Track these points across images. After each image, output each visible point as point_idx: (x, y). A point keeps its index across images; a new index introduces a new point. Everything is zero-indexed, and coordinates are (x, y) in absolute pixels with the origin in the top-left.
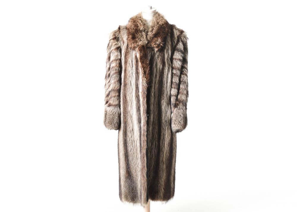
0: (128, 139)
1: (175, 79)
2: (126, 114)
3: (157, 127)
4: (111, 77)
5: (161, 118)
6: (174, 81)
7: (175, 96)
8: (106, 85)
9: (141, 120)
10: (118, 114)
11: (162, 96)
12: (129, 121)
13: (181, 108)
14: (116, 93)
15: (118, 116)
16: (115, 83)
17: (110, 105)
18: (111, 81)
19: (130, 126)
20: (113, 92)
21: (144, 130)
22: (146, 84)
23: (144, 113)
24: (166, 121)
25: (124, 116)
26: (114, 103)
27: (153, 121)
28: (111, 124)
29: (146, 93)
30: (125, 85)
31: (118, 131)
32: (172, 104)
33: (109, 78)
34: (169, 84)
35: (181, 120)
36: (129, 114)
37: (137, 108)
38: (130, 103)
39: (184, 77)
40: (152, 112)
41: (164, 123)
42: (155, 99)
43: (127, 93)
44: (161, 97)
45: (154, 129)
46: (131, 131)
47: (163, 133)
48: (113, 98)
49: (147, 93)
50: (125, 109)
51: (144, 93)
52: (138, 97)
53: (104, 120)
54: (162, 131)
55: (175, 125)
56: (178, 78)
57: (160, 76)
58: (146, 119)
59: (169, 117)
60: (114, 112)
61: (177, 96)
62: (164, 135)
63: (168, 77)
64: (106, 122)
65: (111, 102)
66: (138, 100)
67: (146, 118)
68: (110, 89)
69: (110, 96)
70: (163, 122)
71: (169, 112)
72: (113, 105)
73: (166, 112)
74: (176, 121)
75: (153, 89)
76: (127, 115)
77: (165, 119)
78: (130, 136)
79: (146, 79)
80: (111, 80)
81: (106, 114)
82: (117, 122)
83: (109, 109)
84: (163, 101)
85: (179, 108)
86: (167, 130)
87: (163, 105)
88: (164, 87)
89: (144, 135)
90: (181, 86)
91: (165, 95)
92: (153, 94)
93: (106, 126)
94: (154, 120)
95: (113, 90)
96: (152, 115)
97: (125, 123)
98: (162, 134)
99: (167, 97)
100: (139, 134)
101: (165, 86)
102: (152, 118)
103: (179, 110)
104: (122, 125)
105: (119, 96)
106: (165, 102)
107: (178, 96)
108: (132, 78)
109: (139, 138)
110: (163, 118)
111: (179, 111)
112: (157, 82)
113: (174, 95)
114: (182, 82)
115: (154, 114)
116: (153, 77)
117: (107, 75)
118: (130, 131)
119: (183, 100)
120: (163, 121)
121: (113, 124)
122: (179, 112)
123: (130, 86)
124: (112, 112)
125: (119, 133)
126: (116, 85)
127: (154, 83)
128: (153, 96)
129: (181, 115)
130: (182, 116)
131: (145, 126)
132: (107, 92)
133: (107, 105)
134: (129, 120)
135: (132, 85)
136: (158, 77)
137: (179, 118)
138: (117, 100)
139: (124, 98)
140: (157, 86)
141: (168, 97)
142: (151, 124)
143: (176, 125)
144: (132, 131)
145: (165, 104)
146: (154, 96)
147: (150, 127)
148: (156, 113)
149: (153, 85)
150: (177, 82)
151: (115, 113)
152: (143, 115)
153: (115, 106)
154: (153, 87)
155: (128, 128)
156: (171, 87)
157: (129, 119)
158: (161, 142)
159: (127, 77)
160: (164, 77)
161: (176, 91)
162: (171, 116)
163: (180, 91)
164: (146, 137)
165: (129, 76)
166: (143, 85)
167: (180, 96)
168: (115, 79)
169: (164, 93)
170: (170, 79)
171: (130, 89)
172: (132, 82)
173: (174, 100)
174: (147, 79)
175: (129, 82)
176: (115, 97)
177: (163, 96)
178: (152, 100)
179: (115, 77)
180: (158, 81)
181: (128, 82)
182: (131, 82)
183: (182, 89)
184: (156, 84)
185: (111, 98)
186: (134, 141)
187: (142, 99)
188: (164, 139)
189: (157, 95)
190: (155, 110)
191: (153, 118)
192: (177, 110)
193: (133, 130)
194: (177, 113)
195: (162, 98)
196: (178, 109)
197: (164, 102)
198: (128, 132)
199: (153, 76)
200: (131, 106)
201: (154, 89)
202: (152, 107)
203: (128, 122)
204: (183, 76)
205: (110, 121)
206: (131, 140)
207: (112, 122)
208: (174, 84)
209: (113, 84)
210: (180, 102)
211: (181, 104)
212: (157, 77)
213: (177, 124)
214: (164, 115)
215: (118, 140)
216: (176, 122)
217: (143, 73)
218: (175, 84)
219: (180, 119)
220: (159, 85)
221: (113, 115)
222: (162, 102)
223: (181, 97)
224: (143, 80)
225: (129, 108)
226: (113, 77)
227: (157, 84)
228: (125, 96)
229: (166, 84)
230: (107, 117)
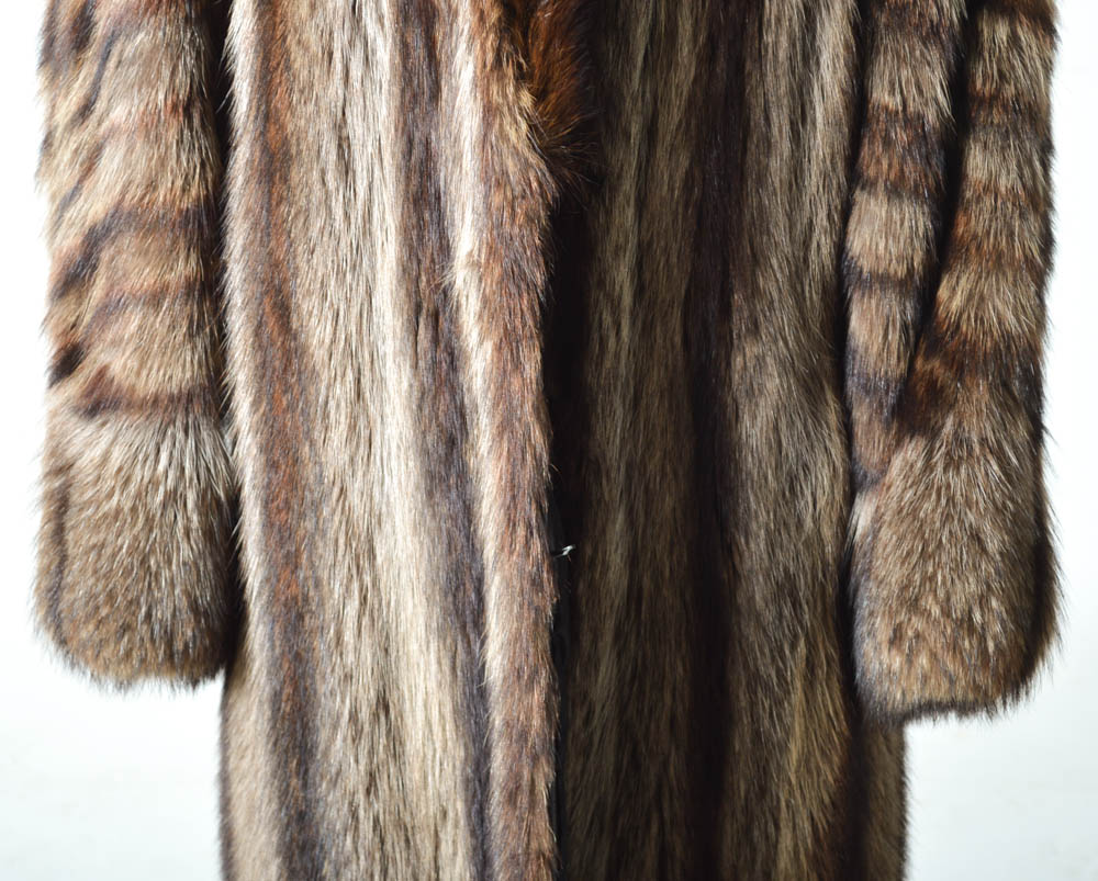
0: (332, 811)
1: (906, 73)
2: (302, 516)
3: (677, 669)
4: (105, 58)
5: (729, 550)
6: (892, 101)
7: (903, 285)
8: (48, 143)
9: (481, 599)
10: (208, 502)
11: (737, 298)
12: (338, 597)
13: (983, 441)
14: (168, 256)
15: (208, 533)
16: (149, 128)
17: (99, 403)
18: (100, 106)
19: (350, 658)
20: (129, 240)
21: (523, 735)
22: (533, 159)
23: (511, 523)
24: (786, 589)
25: (280, 531)
26: (151, 382)
27: (634, 594)
28: (126, 628)
29: (539, 277)
30: (276, 165)
31: (213, 688)
32: (867, 389)
33: (78, 63)
34: (823, 139)
35: (983, 601)
36: (335, 525)
37: (424, 452)
38: (343, 391)
39: (1014, 39)
40: (613, 487)
41: (769, 616)
42: (646, 330)
43: (302, 263)
44: (726, 310)
45: (635, 682)
46: (365, 715)
47: (757, 735)
48: (132, 322)
49: (552, 280)
50: (283, 450)
51: (513, 276)
52: (435, 317)
53: (44, 571)
54: (744, 702)
55: (910, 660)
56: (934, 55)
57: (712, 41)
58: (547, 600)
59: (827, 533)
60: (154, 483)
61: (923, 289)
62: (765, 753)
63: (807, 54)
64: (67, 597)
65: (114, 358)
66: (442, 355)
67: (536, 584)
68: (95, 205)
69: (97, 292)
70: (751, 599)
71: (823, 482)
72: (142, 405)
73: (792, 480)
74: (914, 605)
75: (630, 212)
76: (309, 524)
77: (772, 554)
78: (355, 777)
79: (527, 99)
80: (104, 93)
81: (60, 506)
82: (194, 607)
83: (98, 445)
84: (752, 350)
85: (959, 440)
86: (797, 697)
87: (750, 393)
88: (761, 180)
89: (523, 800)
90: (979, 164)
91: (774, 279)
92: (622, 276)
93: (62, 642)
94: (647, 582)
95: (133, 216)
96: (620, 518)
97: (295, 616)
98: (741, 742)
99: (799, 299)
100: (461, 753)
101: (778, 166)
102: (616, 557)
103: (952, 463)
104: (259, 636)
105: (208, 288)
106: (781, 362)
107: (943, 293)
108: (356, 71)
109: (460, 806)
110: (754, 550)
111: (957, 482)
112: (672, 117)
113: (883, 280)
114: (997, 117)
115: (640, 506)
116: (629, 59)
117: (64, 22)
118: (354, 717)
119: (1007, 337)
120: (758, 591)
121: (143, 630)
122: (951, 499)
123: (330, 177)
124: (132, 488)
125: (225, 707)
126: (163, 162)
127: (635, 129)
128: (627, 300)
129: (976, 537)
130: (993, 544)
131: (530, 688)
132: (71, 240)
133: (73, 387)
134: (338, 590)
135: (360, 167)
136: (685, 52)
137: (957, 568)
138: (191, 336)
139: (271, 323)
140: (672, 169)
141: (813, 295)
142: (609, 626)
143: (923, 661)
144: (376, 716)
145: (773, 384)
146: (639, 291)
147: (593, 663)
148: (669, 501)
149: (626, 161)
150: (931, 116)
151: (173, 497)
152: (506, 546)
153: (165, 408)
154: (628, 186)
155: (326, 685)
156: (854, 175)
157: (341, 573)
158: (730, 831)
159: (299, 61)
160: (760, 59)
161: (914, 219)
162: (844, 525)
163: (975, 221)
164: (542, 824)
165: (316, 48)
166: (493, 179)
167: (965, 284)
168: (146, 81)
169: (757, 260)
170: (842, 73)
171: (338, 212)
172: (356, 128)
173: (894, 337)
174: (540, 96)
175: (325, 125)
176: (155, 299)
177: (754, 293)
178: (617, 338)
179: (148, 63)
180: (691, 102)
181: (310, 125)
182: (340, 126)
183: (988, 201)
184: (661, 153)
185: (108, 311)
186: (401, 825)
187: (489, 346)
188: (763, 791)
189: (672, 284)
190: (653, 465)
191: (633, 561)
192: (929, 467)
193: (383, 704)
194: (928, 506)
195: (739, 323)
196: (938, 457)
197: (760, 361)
198: (323, 735)
199: (624, 42)
200: (353, 427)
201: (641, 204)
202: (612, 433)
203: (329, 614)
204: (1002, 32)
205: (111, 597)
206: (366, 827)
207: (135, 602)
208: (888, 143)
209: (130, 150)
210: (962, 362)
211: (981, 392)
212: (671, 64)
213: (934, 639)
214: (758, 512)
215: (225, 779)
216: (918, 623)
217: (494, 15)
218: (901, 136)
219: (973, 587)
220: (698, 159)
221: (149, 521)
222: (738, 361)
223: (977, 299)
224: (490, 112)
225: (334, 450)
226: (129, 51)
227: (673, 149)
228: (278, 305)
229: (784, 146)
230: (70, 537)
